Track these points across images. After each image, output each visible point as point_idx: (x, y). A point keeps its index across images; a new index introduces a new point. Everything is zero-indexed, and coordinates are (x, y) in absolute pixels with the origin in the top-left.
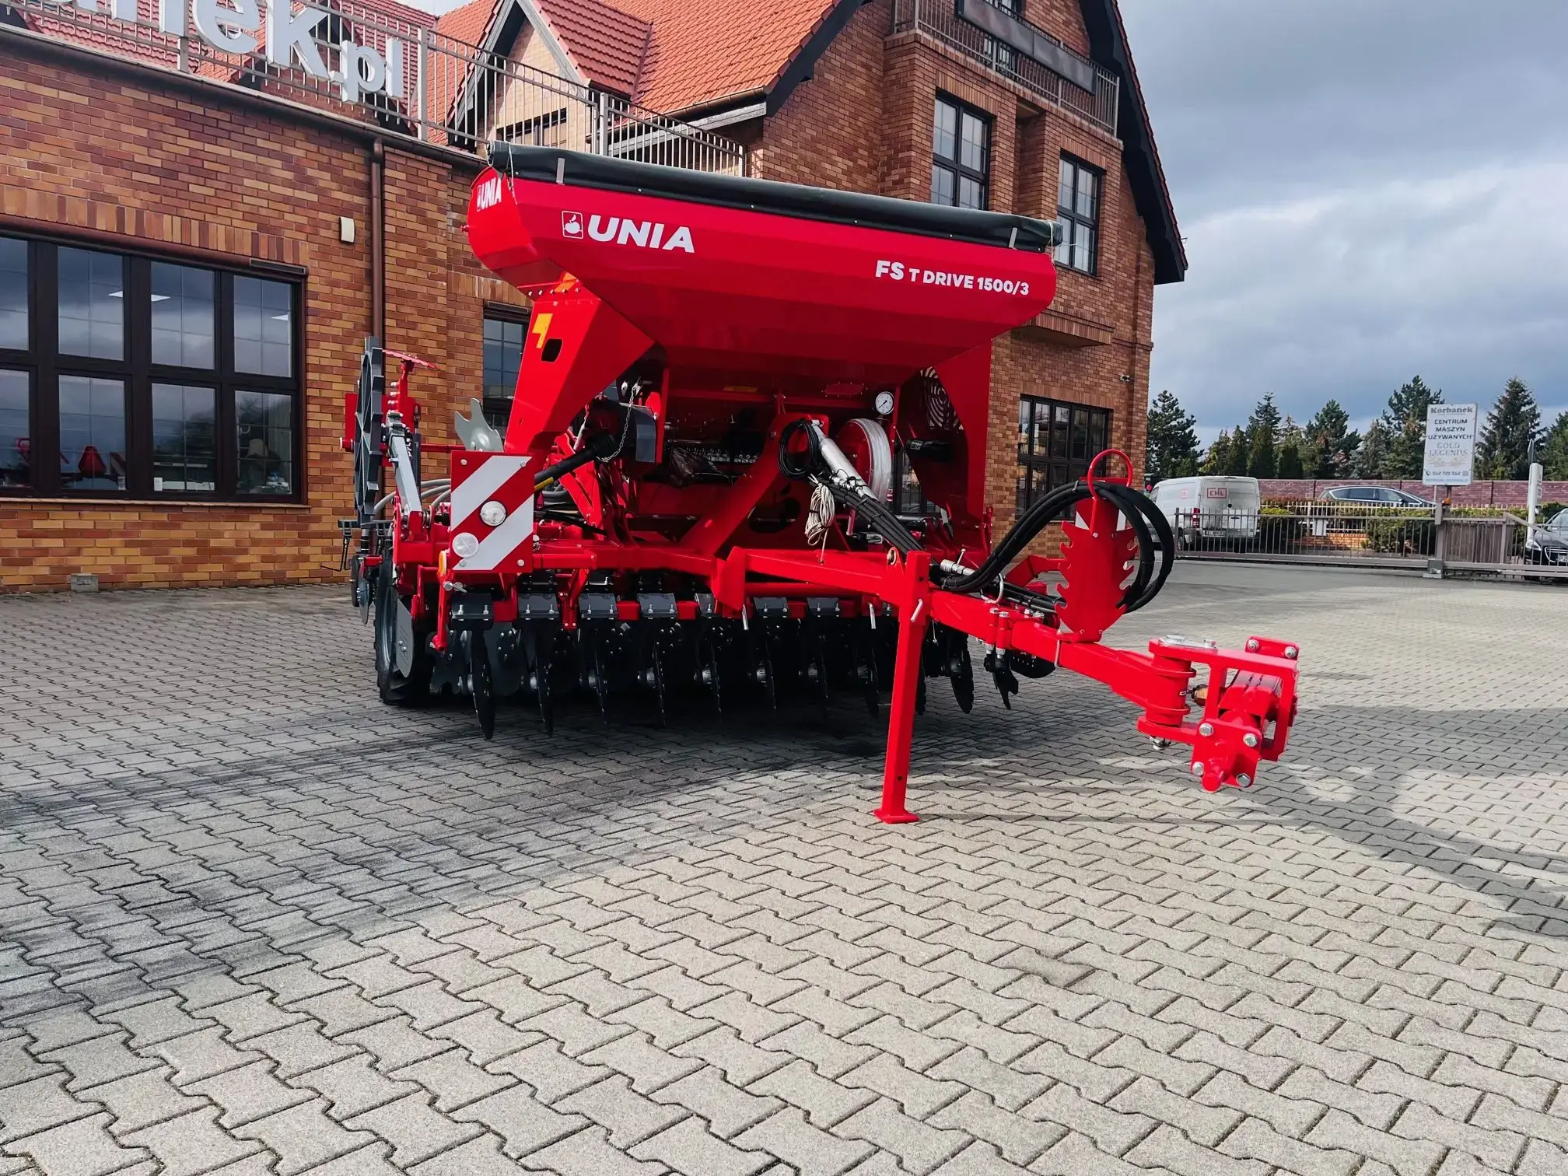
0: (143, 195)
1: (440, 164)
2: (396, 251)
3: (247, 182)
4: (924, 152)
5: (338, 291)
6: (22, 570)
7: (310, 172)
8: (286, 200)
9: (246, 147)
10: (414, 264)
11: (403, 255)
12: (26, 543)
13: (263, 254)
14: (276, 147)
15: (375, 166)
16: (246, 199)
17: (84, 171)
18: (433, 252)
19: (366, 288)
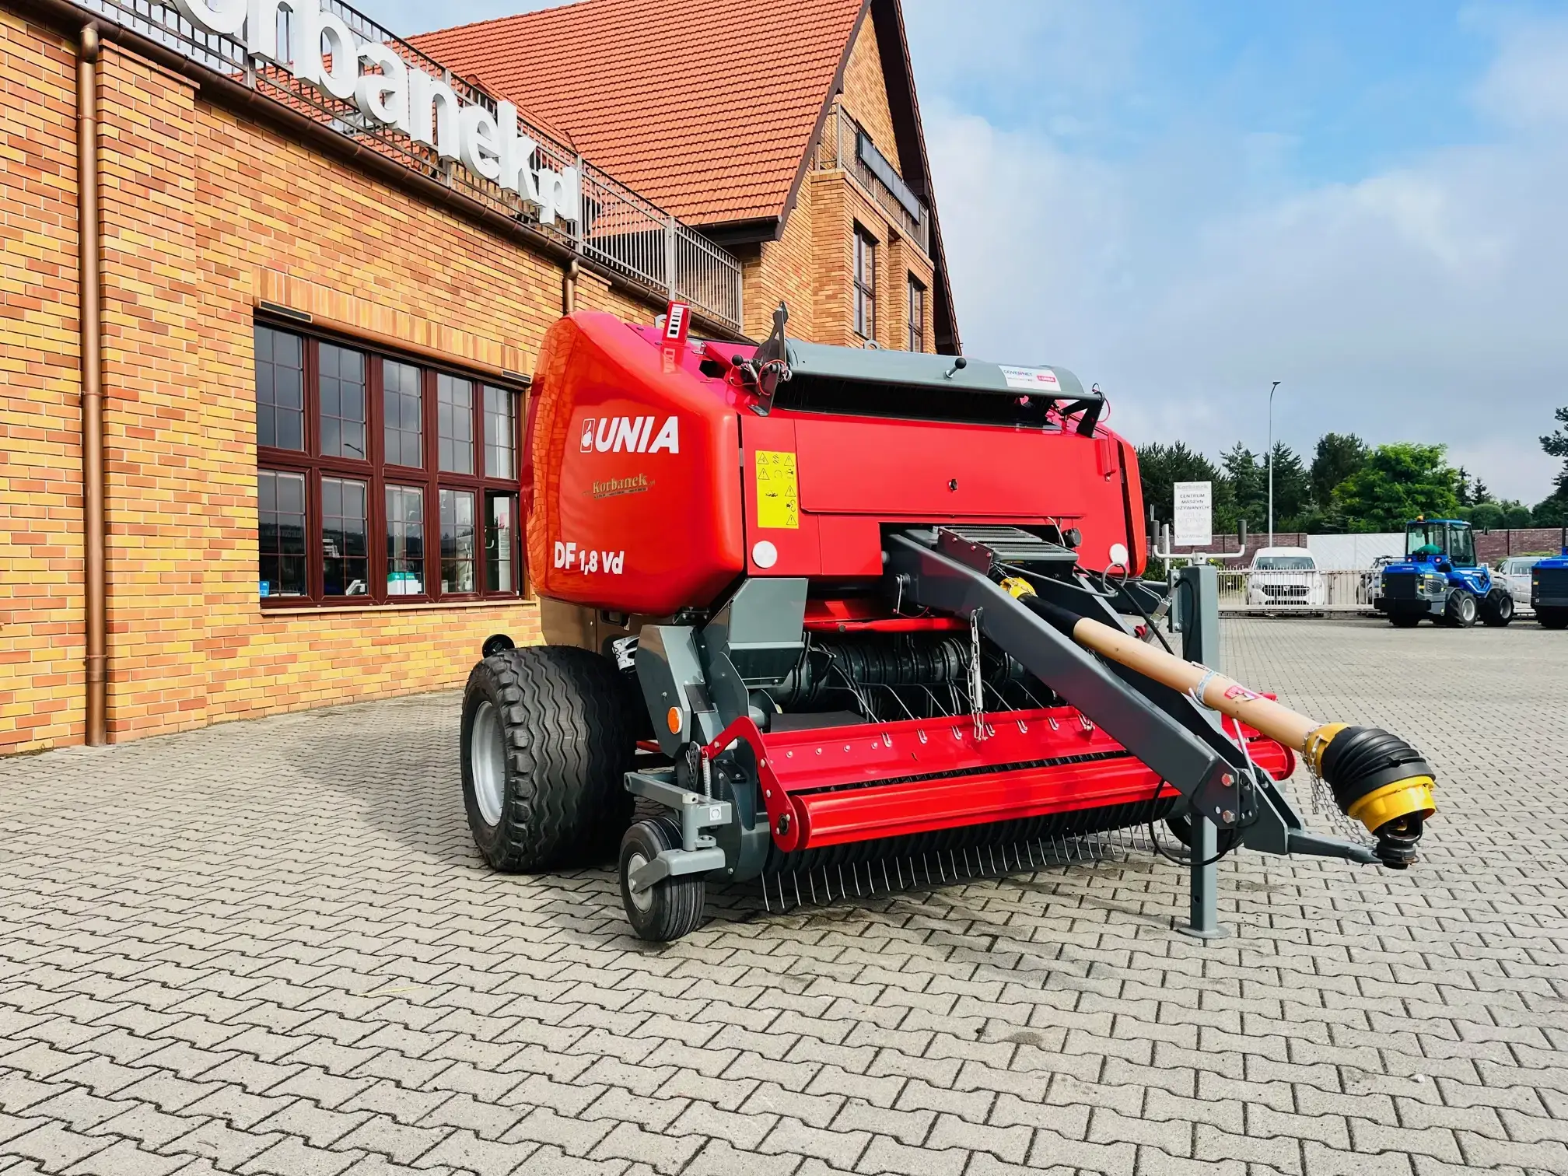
0: (441, 310)
1: (605, 281)
3: (499, 299)
4: (849, 271)
6: (375, 678)
7: (532, 289)
8: (518, 313)
9: (498, 266)
12: (377, 650)
13: (507, 366)
14: (512, 265)
15: (570, 282)
16: (498, 314)
17: (406, 287)
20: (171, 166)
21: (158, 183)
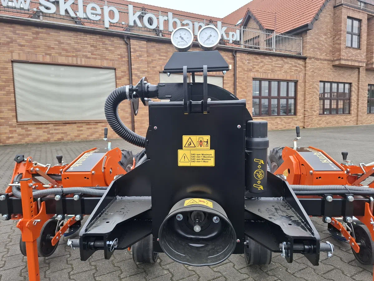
2: (238, 70)
4: (344, 31)
5: (229, 79)
10: (241, 72)
11: (239, 70)
18: (244, 69)
19: (233, 77)
20: (143, 53)
21: (140, 56)
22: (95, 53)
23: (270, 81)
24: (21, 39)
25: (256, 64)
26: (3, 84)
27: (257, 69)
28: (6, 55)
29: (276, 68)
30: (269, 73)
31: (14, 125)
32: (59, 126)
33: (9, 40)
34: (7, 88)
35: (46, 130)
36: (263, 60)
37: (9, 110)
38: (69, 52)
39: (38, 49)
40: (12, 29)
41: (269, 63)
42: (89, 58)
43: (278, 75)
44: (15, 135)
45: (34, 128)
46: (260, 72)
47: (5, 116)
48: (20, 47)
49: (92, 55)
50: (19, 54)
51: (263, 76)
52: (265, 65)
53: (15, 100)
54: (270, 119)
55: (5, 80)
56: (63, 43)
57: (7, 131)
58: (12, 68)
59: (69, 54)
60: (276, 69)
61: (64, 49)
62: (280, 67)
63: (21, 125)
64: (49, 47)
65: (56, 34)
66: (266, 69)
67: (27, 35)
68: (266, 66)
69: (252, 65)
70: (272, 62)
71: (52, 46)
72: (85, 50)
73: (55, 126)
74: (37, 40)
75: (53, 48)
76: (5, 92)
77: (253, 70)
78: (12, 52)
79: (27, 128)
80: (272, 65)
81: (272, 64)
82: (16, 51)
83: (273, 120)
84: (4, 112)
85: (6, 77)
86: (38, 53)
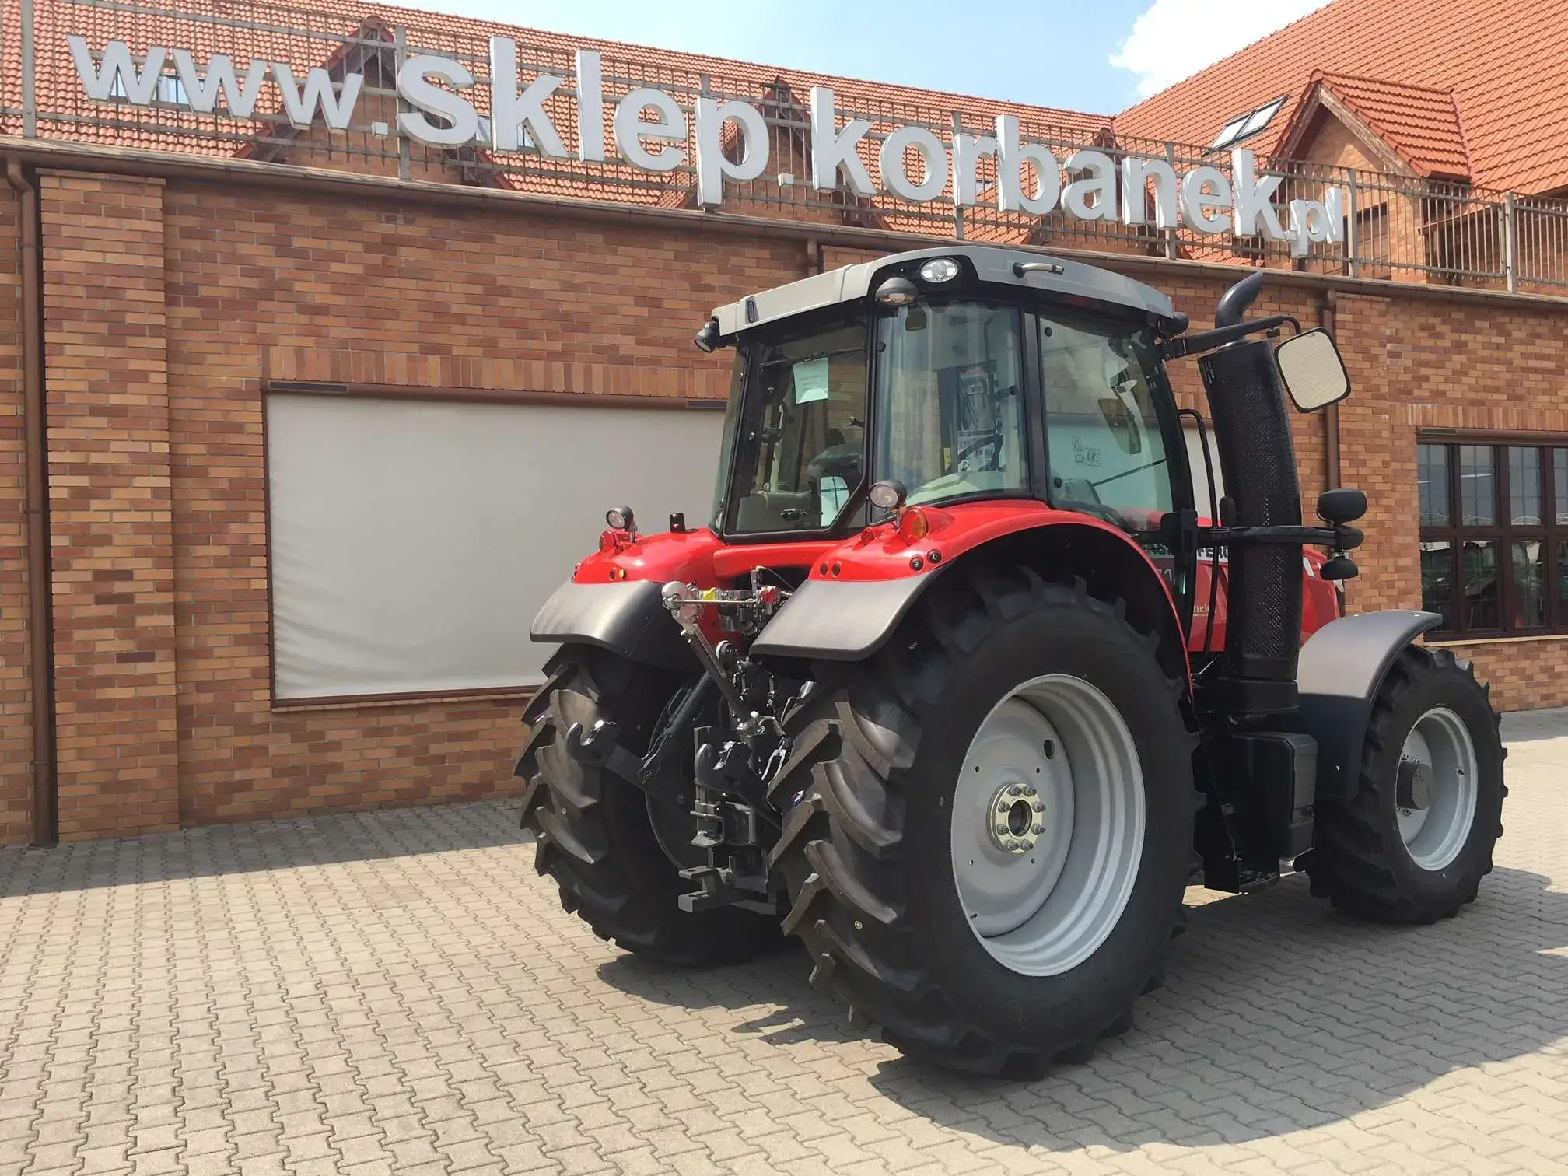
11: (1352, 395)
15: (1327, 313)
18: (1378, 387)
22: (653, 333)
23: (1500, 445)
24: (312, 275)
25: (1432, 357)
26: (218, 506)
27: (1433, 386)
28: (238, 360)
29: (1532, 376)
30: (1497, 403)
31: (258, 719)
32: (473, 715)
33: (253, 283)
34: (234, 528)
35: (407, 741)
36: (1464, 337)
37: (240, 640)
38: (532, 335)
39: (390, 324)
40: (269, 228)
41: (1495, 354)
42: (627, 360)
43: (1542, 414)
44: (260, 773)
45: (353, 733)
46: (1453, 402)
47: (220, 676)
48: (304, 319)
49: (639, 343)
50: (299, 352)
51: (1465, 419)
52: (1473, 362)
53: (270, 590)
54: (1514, 650)
55: (225, 485)
56: (506, 292)
57: (226, 754)
58: (265, 423)
59: (534, 345)
60: (1533, 381)
61: (508, 323)
62: (1550, 371)
63: (294, 719)
64: (442, 315)
65: (475, 247)
66: (1482, 382)
67: (339, 258)
68: (1479, 366)
69: (1409, 363)
70: (1508, 347)
71: (455, 309)
72: (609, 320)
73: (452, 717)
74: (389, 282)
75: (461, 319)
76: (223, 551)
77: (1416, 392)
78: (265, 344)
79: (321, 734)
80: (1510, 362)
81: (1510, 355)
82: (283, 340)
83: (1526, 658)
84: (218, 652)
85: (235, 473)
86: (388, 346)
